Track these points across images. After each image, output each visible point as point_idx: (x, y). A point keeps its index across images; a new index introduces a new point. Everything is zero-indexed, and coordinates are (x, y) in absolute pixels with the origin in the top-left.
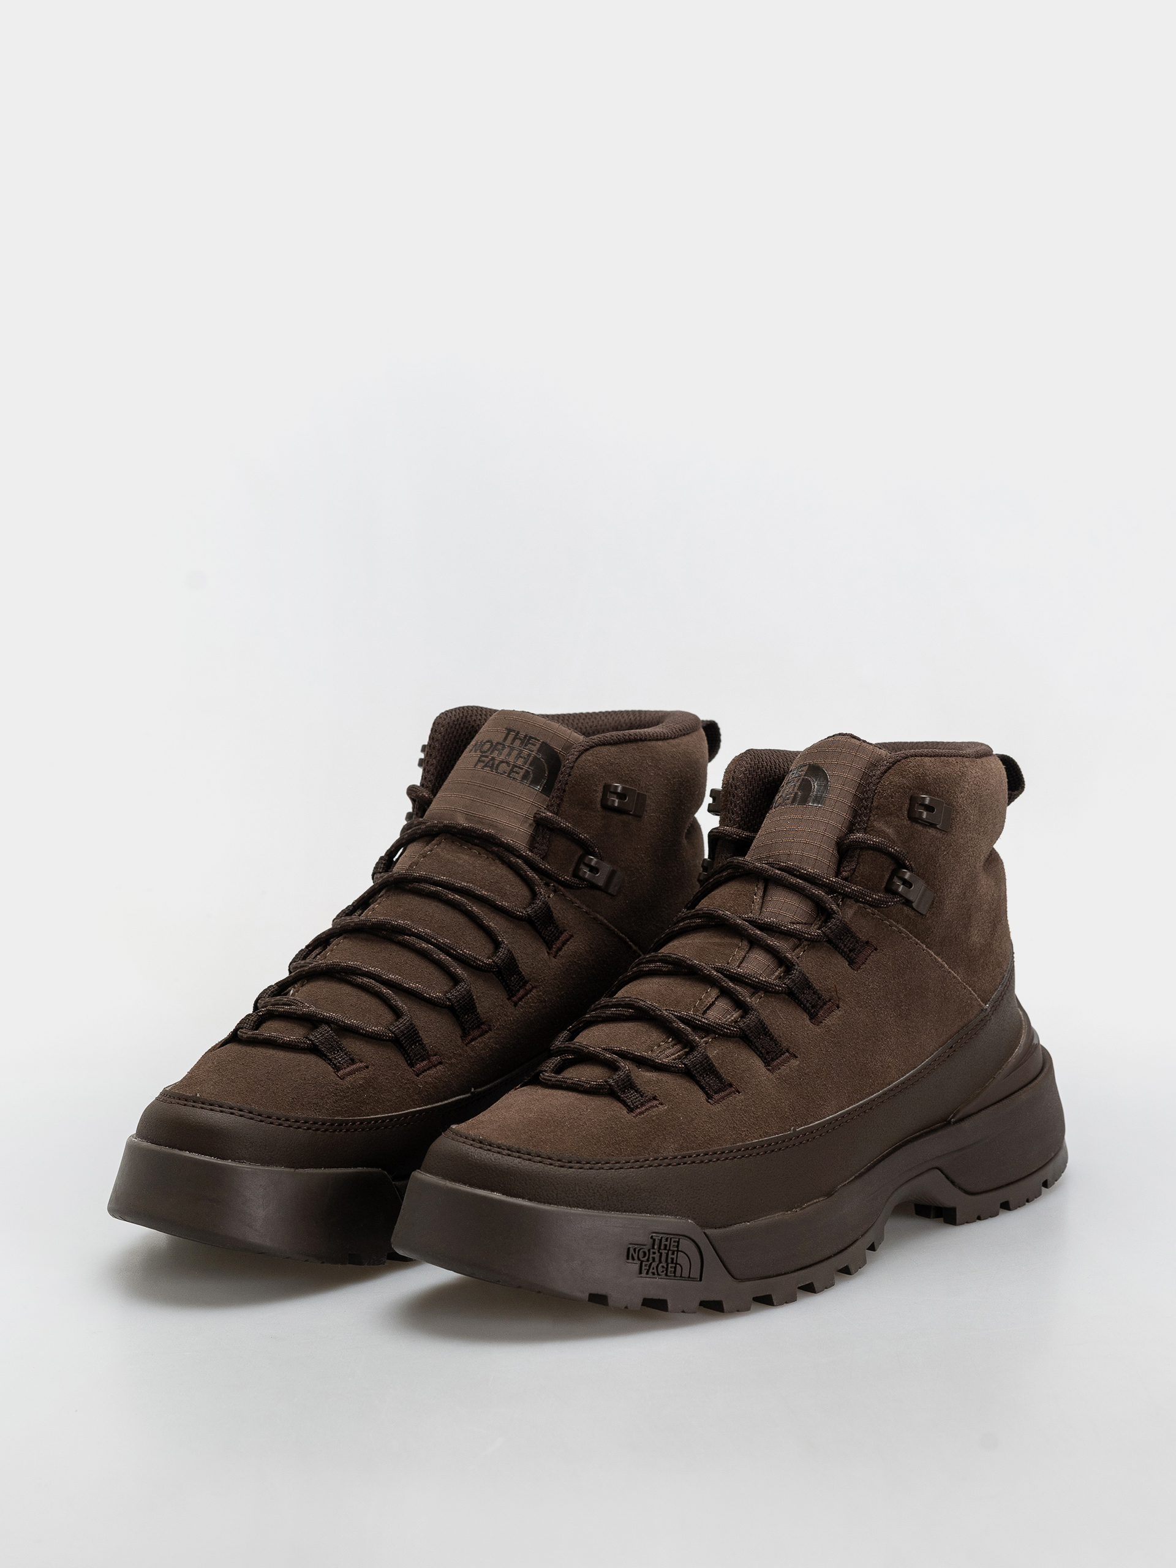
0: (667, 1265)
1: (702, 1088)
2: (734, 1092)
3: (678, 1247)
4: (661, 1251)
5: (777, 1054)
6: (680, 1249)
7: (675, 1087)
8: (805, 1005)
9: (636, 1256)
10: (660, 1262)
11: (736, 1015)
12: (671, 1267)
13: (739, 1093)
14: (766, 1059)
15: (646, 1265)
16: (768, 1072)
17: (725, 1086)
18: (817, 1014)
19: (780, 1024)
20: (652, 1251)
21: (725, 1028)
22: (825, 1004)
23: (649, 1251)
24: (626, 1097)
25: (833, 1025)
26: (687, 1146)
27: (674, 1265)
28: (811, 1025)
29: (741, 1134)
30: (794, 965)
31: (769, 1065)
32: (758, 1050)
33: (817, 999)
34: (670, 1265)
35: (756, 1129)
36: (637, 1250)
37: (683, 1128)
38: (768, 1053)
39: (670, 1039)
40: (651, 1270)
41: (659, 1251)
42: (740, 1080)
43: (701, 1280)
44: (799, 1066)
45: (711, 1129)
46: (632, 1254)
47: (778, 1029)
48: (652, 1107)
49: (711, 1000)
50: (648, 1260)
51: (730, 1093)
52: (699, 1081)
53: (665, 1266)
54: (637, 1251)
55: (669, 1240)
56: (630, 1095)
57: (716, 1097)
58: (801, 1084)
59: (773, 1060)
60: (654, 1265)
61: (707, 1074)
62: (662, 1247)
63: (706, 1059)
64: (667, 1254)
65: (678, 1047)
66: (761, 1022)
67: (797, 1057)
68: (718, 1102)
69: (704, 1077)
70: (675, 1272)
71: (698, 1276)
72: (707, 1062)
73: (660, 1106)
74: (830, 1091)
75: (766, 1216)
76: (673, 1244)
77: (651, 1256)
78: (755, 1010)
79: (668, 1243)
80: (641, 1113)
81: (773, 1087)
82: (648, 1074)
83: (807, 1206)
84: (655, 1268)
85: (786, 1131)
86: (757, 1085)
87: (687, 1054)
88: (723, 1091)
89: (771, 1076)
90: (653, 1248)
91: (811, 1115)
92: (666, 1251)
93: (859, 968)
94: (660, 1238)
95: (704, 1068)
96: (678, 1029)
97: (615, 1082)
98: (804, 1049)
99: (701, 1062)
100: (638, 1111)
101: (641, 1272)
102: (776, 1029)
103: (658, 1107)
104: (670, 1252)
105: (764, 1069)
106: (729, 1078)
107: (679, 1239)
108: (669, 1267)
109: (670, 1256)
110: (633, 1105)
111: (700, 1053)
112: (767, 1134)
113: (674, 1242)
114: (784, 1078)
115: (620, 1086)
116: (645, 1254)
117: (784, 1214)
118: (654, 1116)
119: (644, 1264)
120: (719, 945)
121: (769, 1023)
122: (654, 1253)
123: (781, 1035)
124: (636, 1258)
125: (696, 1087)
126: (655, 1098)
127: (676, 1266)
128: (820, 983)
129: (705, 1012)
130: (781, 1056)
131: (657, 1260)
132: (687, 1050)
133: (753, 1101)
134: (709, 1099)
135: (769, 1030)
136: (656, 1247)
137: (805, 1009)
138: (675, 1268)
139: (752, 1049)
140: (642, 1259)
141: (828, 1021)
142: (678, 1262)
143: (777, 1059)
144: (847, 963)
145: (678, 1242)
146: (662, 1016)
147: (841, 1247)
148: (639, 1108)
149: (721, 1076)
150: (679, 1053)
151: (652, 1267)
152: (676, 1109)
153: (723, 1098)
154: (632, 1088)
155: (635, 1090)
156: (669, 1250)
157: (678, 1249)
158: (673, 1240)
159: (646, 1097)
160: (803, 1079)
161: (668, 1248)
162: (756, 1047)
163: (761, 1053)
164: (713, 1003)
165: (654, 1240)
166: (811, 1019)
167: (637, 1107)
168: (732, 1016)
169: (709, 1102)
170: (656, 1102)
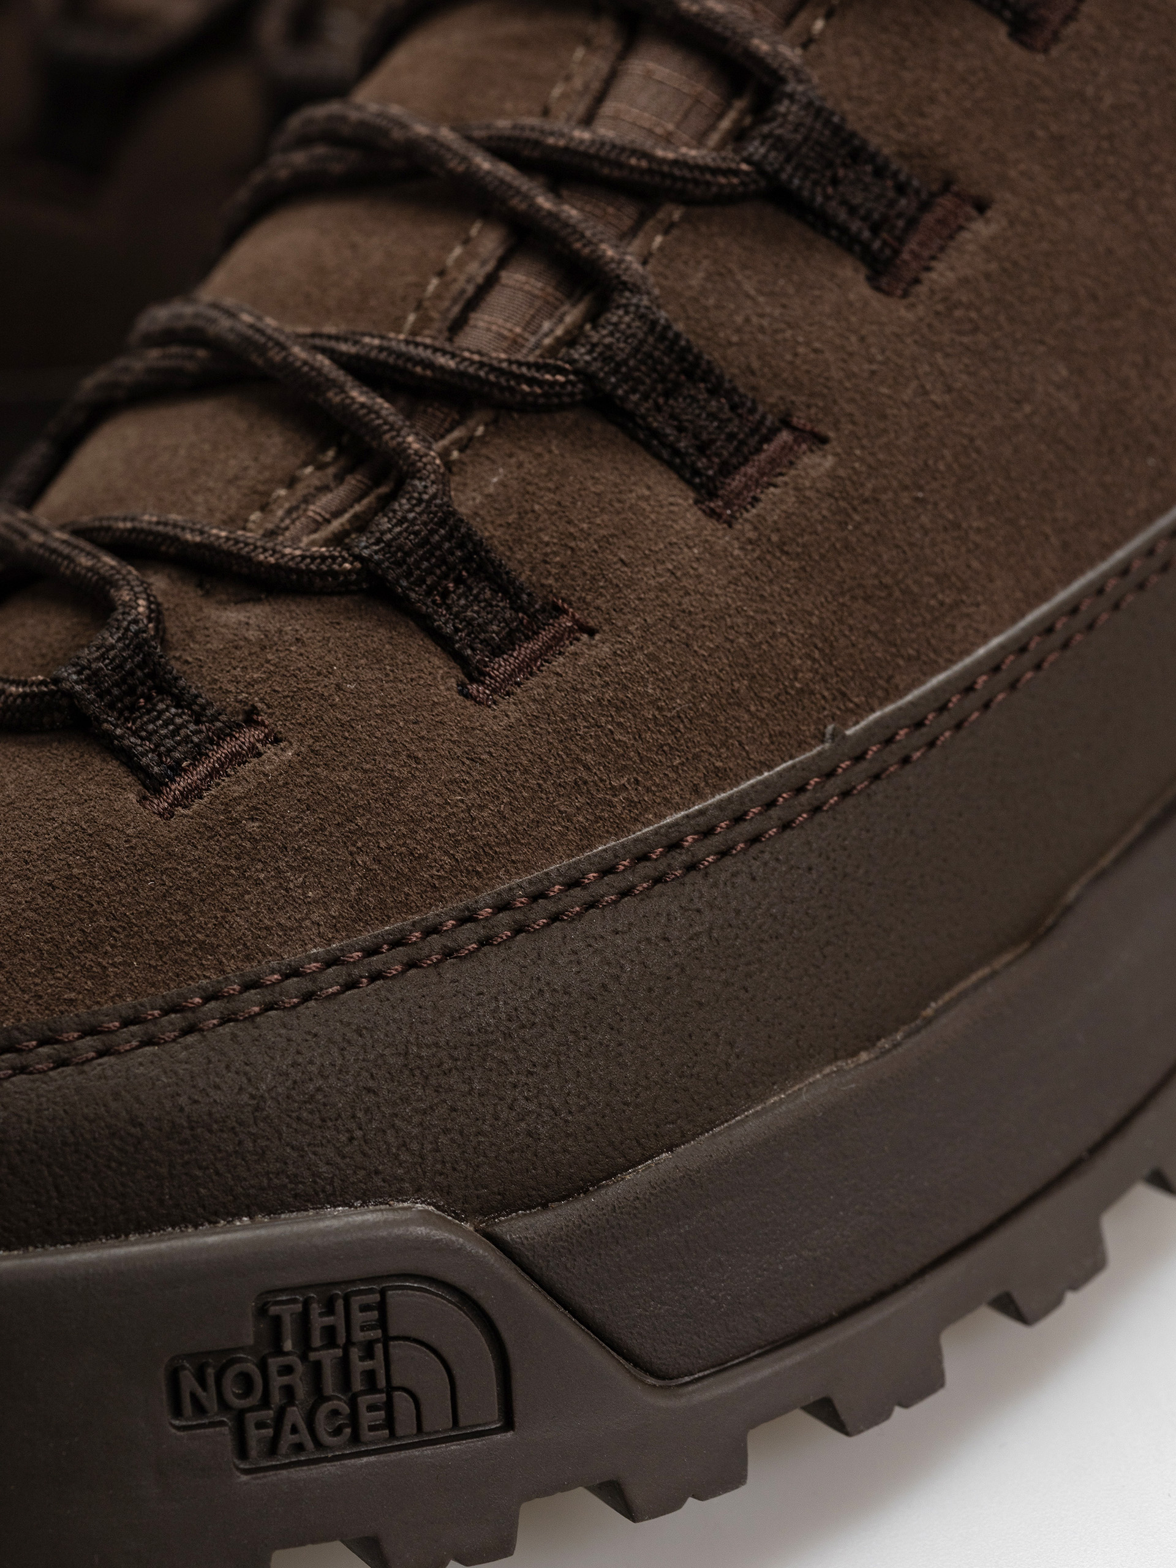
0: (353, 1404)
1: (443, 642)
2: (571, 630)
3: (383, 1323)
4: (313, 1356)
5: (742, 443)
6: (393, 1332)
7: (330, 658)
8: (844, 230)
9: (209, 1399)
10: (319, 1396)
11: (572, 315)
12: (372, 1408)
13: (591, 632)
14: (696, 472)
15: (260, 1425)
16: (710, 524)
17: (533, 617)
18: (897, 252)
19: (747, 320)
20: (274, 1363)
21: (520, 378)
22: (925, 206)
23: (263, 1367)
24: (135, 733)
25: (964, 281)
26: (382, 901)
27: (382, 1397)
28: (877, 301)
29: (611, 804)
30: (783, 80)
31: (712, 495)
32: (663, 444)
33: (891, 194)
34: (364, 1401)
35: (675, 769)
36: (210, 1371)
37: (361, 832)
38: (702, 449)
39: (331, 454)
40: (288, 1439)
41: (304, 1358)
42: (593, 579)
43: (508, 1423)
44: (832, 475)
45: (481, 808)
46: (194, 1397)
47: (741, 344)
48: (237, 758)
49: (477, 271)
50: (265, 1402)
51: (557, 639)
52: (428, 617)
53: (346, 1409)
54: (211, 1381)
55: (340, 1305)
56: (153, 721)
57: (501, 666)
58: (847, 546)
59: (727, 469)
60: (295, 1415)
61: (459, 581)
62: (317, 1341)
63: (442, 523)
64: (345, 1364)
65: (352, 481)
66: (662, 333)
67: (823, 440)
68: (503, 689)
69: (445, 594)
70: (390, 1423)
71: (492, 1416)
72: (449, 537)
73: (270, 751)
74: (977, 546)
75: (762, 1099)
76: (358, 1317)
77: (278, 1381)
78: (635, 289)
79: (337, 1320)
80: (193, 793)
81: (735, 581)
82: (233, 616)
83: (939, 1013)
84: (302, 1426)
85: (802, 746)
86: (662, 589)
87: (384, 504)
88: (528, 639)
89: (722, 538)
90: (279, 1351)
91: (909, 659)
92: (339, 1352)
93: (1056, 37)
94: (299, 1307)
95: (443, 561)
96: (346, 411)
97: (88, 679)
98: (852, 400)
99: (426, 541)
100: (181, 784)
101: (242, 1452)
102: (730, 344)
103: (259, 755)
104: (355, 1353)
105: (693, 516)
106: (551, 581)
107: (383, 1293)
108: (362, 1408)
109: (359, 1366)
110: (160, 763)
111: (420, 501)
112: (722, 777)
113: (365, 1308)
114: (775, 538)
115: (108, 692)
116: (246, 1380)
117: (840, 1071)
118: (237, 800)
119: (251, 1418)
120: (522, 43)
121: (705, 324)
122: (287, 1370)
123: (756, 364)
124: (212, 1405)
125: (418, 643)
126: (251, 718)
127: (390, 1399)
128: (900, 126)
129: (458, 325)
130: (758, 450)
131: (302, 1391)
132: (383, 490)
133: (652, 657)
134: (472, 680)
135: (698, 357)
136: (288, 1345)
137: (847, 242)
138: (389, 1406)
139: (640, 442)
140: (237, 1403)
141: (942, 275)
142: (397, 1381)
143: (746, 460)
144: (1002, 33)
145: (382, 1307)
146: (288, 366)
147: (1113, 1115)
148: (185, 770)
149: (512, 582)
150: (357, 508)
151: (287, 1427)
152: (330, 753)
153: (527, 668)
154: (161, 691)
155: (173, 695)
156: (349, 1343)
157: (385, 1329)
158: (356, 1302)
159: (214, 718)
160: (857, 527)
161: (342, 1339)
162: (655, 433)
163: (676, 452)
164: (491, 281)
165: (277, 1321)
166: (873, 280)
167: (177, 770)
168: (561, 320)
169: (468, 696)
170: (250, 736)
